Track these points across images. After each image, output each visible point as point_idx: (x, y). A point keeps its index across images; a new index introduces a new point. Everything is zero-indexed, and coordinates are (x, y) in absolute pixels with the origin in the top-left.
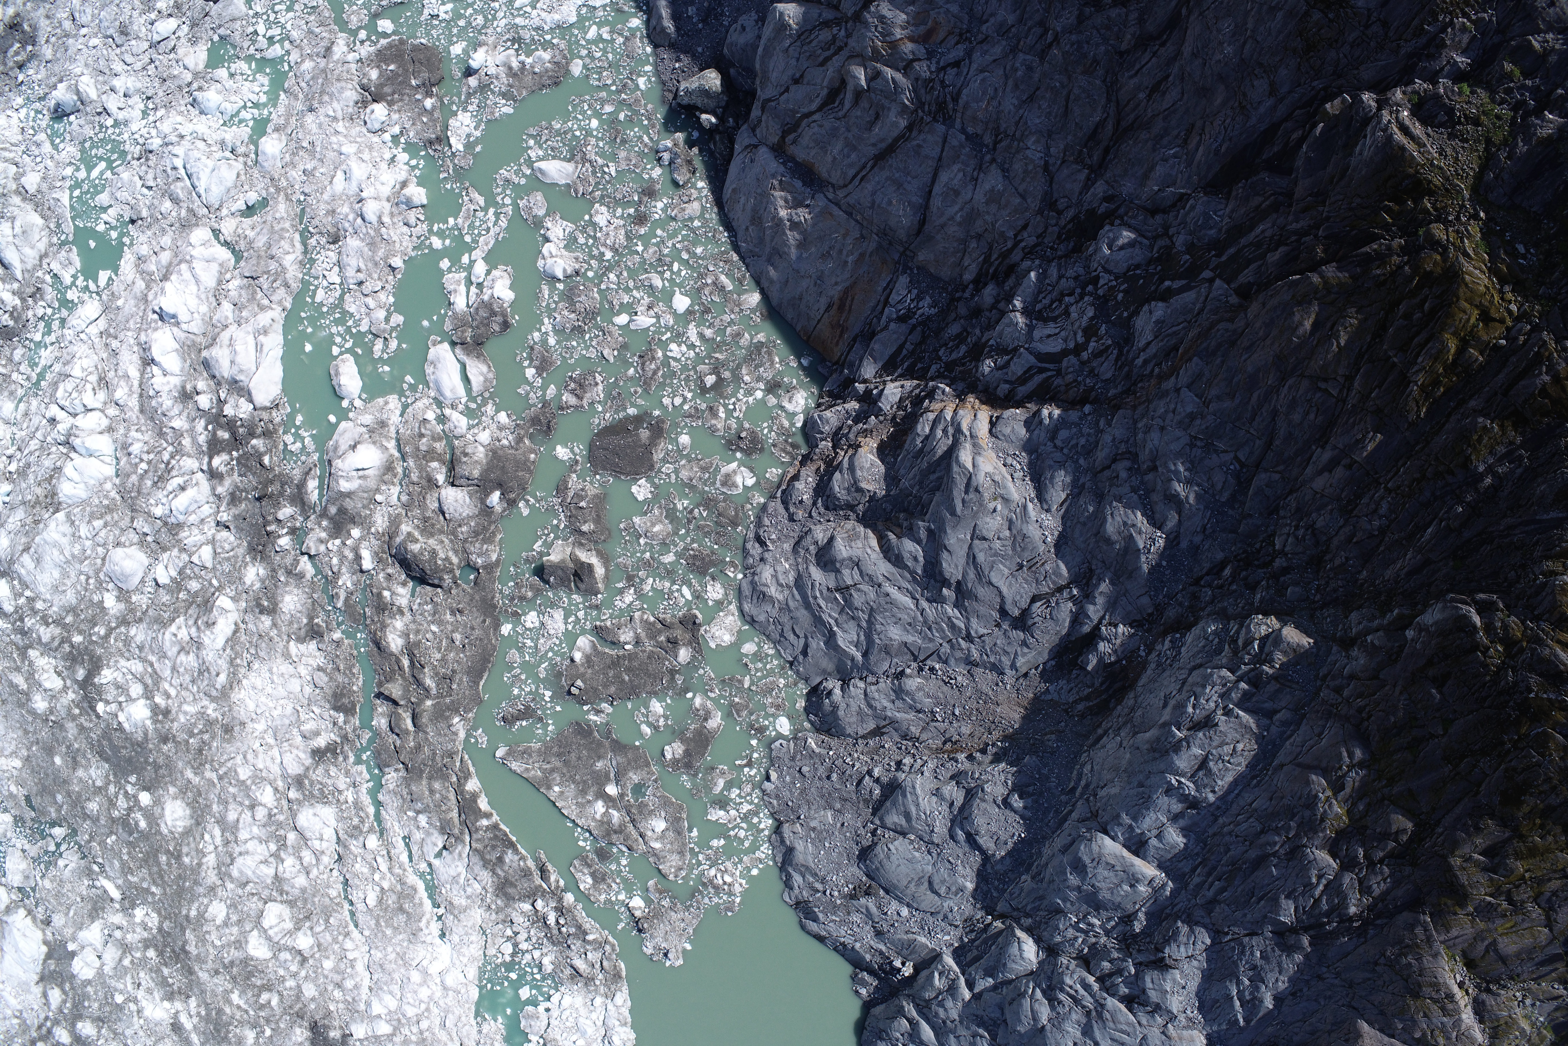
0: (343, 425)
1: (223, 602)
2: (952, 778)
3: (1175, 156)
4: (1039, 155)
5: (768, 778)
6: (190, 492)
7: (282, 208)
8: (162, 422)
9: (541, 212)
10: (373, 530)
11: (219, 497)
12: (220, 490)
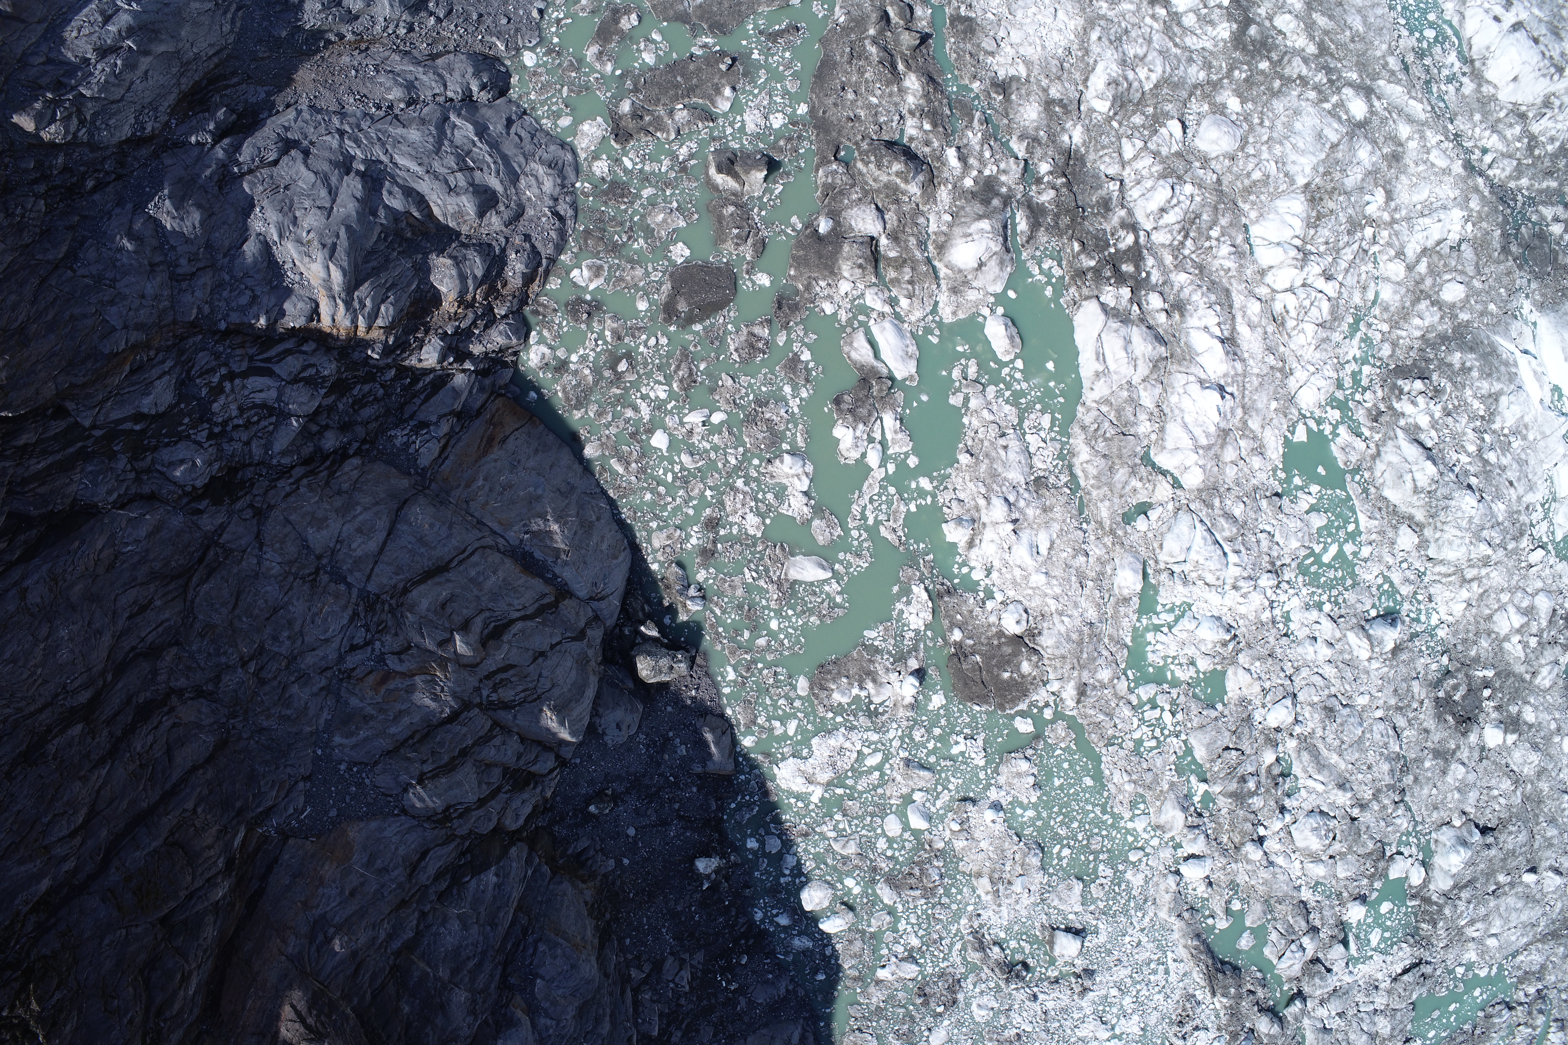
0: (999, 288)
1: (1103, 106)
2: (357, 18)
3: (127, 544)
4: (268, 556)
5: (541, 12)
6: (1153, 205)
7: (1104, 512)
8: (1201, 279)
9: (816, 523)
10: (950, 186)
11: (1123, 206)
12: (1123, 213)
